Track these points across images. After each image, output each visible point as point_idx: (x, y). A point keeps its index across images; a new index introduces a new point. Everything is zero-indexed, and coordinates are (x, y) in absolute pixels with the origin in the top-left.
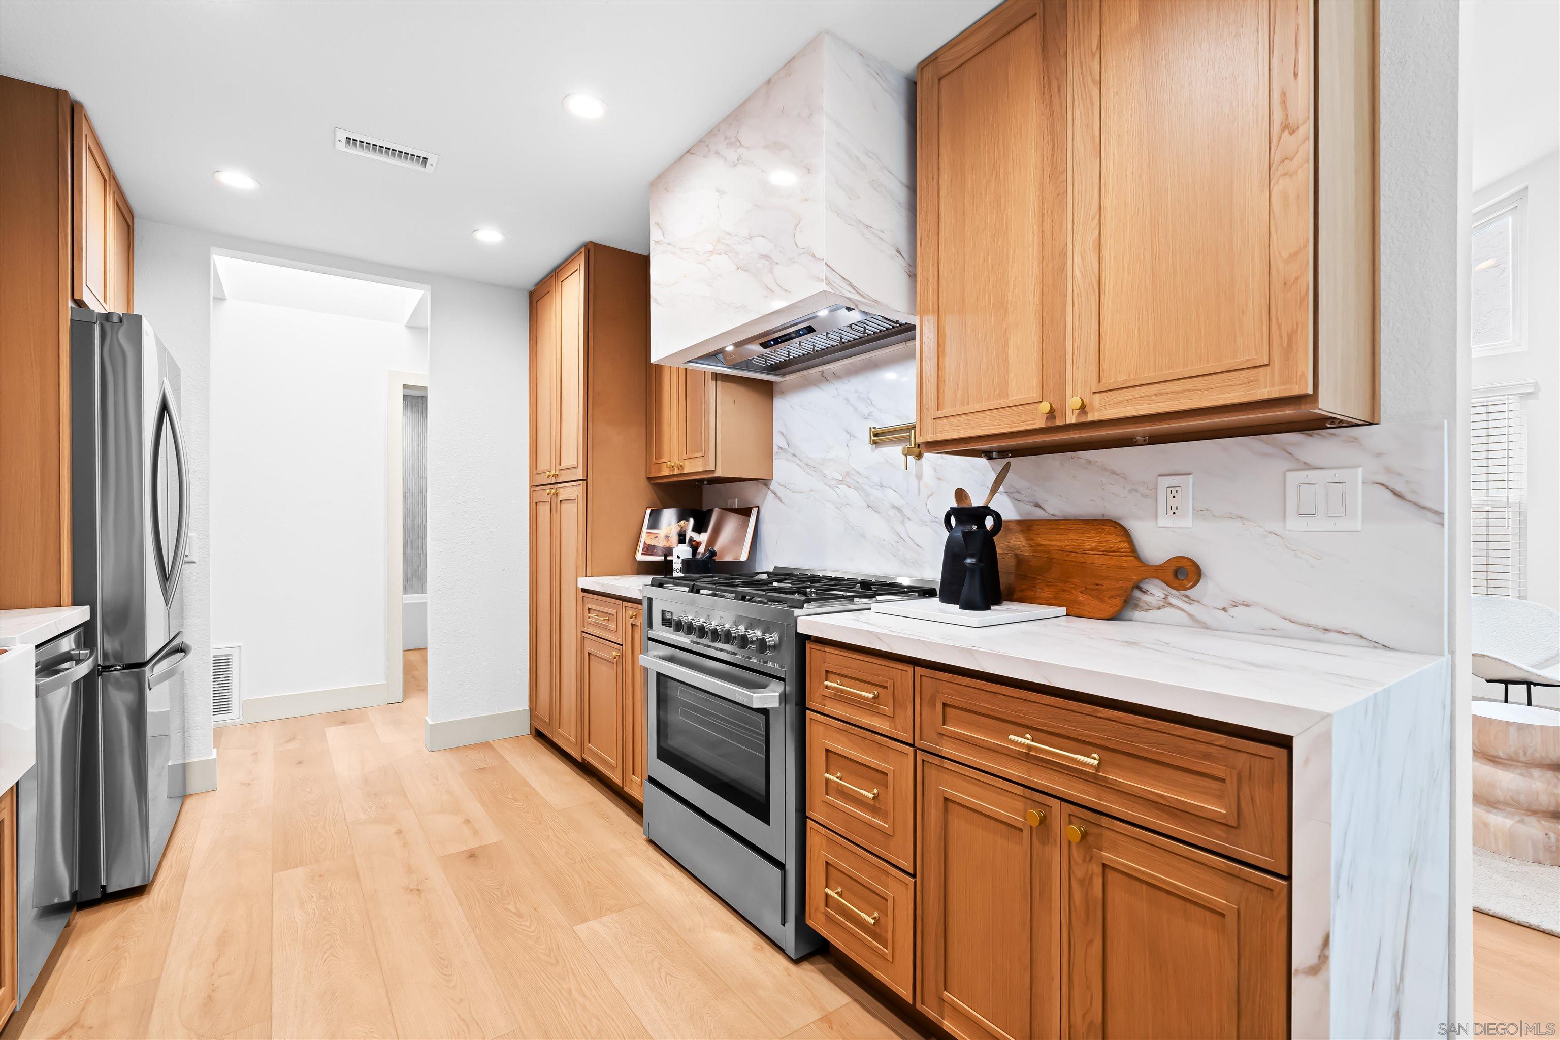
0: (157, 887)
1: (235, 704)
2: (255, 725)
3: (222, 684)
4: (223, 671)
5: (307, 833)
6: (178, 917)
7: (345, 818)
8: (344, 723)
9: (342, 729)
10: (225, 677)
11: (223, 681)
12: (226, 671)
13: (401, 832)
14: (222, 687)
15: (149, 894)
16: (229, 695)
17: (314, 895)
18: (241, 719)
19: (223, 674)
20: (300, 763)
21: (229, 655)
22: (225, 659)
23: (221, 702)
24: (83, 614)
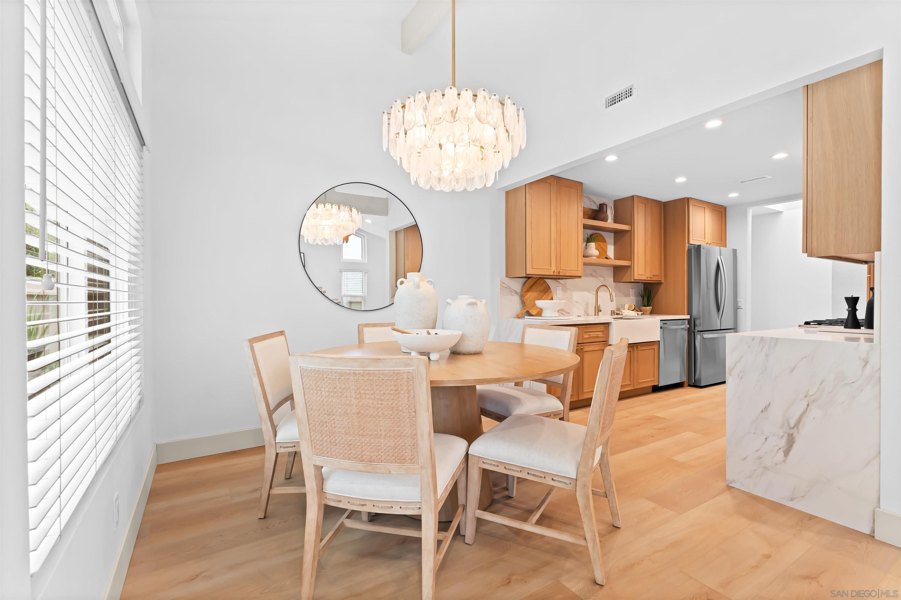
24: (688, 317)
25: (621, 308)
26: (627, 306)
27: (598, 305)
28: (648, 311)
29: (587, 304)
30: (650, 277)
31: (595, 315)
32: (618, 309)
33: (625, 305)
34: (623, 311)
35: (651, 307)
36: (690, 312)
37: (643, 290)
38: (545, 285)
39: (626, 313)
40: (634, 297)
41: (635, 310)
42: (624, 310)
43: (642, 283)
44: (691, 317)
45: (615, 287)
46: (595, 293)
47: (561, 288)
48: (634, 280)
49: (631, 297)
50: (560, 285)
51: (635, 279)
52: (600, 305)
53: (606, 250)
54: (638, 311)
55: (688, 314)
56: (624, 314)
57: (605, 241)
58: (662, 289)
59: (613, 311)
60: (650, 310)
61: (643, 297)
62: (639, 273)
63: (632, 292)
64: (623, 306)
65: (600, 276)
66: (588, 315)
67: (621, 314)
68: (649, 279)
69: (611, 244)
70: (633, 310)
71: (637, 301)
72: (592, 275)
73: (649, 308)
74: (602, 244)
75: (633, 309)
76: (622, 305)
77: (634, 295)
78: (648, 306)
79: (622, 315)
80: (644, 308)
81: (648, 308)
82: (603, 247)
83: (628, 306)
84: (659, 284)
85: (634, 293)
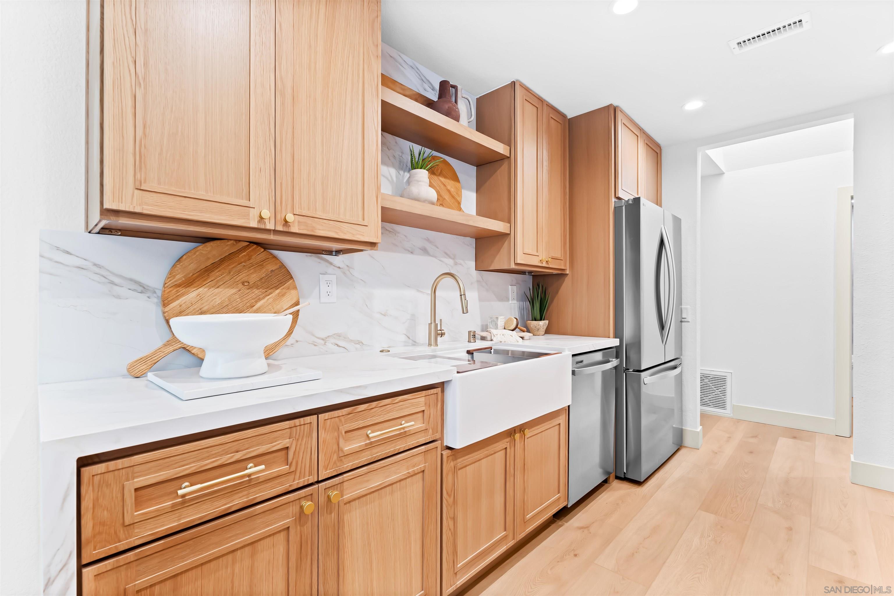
0: (647, 485)
1: (728, 405)
2: (739, 421)
3: (722, 392)
4: (722, 385)
5: (729, 497)
6: (646, 505)
7: (758, 499)
8: (795, 438)
9: (791, 441)
10: (724, 389)
11: (722, 390)
12: (724, 385)
13: (791, 530)
14: (722, 394)
15: (642, 487)
16: (725, 399)
17: (711, 536)
18: (732, 415)
19: (722, 387)
20: (751, 452)
21: (725, 376)
22: (724, 378)
23: (721, 404)
24: (616, 342)
25: (491, 326)
26: (501, 322)
27: (438, 321)
28: (541, 329)
29: (413, 318)
30: (547, 262)
31: (430, 344)
32: (485, 328)
33: (497, 318)
34: (494, 331)
35: (547, 322)
36: (618, 334)
37: (531, 287)
38: (271, 267)
39: (499, 335)
40: (516, 302)
41: (519, 328)
42: (496, 329)
43: (530, 272)
44: (621, 342)
45: (478, 281)
46: (430, 293)
47: (333, 278)
48: (517, 264)
49: (510, 302)
50: (330, 270)
51: (518, 262)
52: (441, 320)
53: (458, 199)
54: (524, 331)
55: (615, 337)
56: (494, 339)
57: (456, 179)
58: (567, 285)
59: (472, 334)
60: (545, 327)
61: (532, 302)
62: (526, 251)
63: (512, 291)
64: (494, 321)
65: (446, 253)
66: (415, 343)
67: (489, 338)
68: (544, 265)
69: (469, 189)
70: (513, 330)
71: (521, 310)
72: (425, 251)
73: (544, 324)
74: (450, 184)
75: (513, 327)
76: (491, 318)
77: (515, 298)
78: (541, 320)
79: (492, 340)
80: (534, 324)
81: (541, 323)
82: (452, 190)
83: (504, 320)
84: (561, 275)
85: (515, 294)
